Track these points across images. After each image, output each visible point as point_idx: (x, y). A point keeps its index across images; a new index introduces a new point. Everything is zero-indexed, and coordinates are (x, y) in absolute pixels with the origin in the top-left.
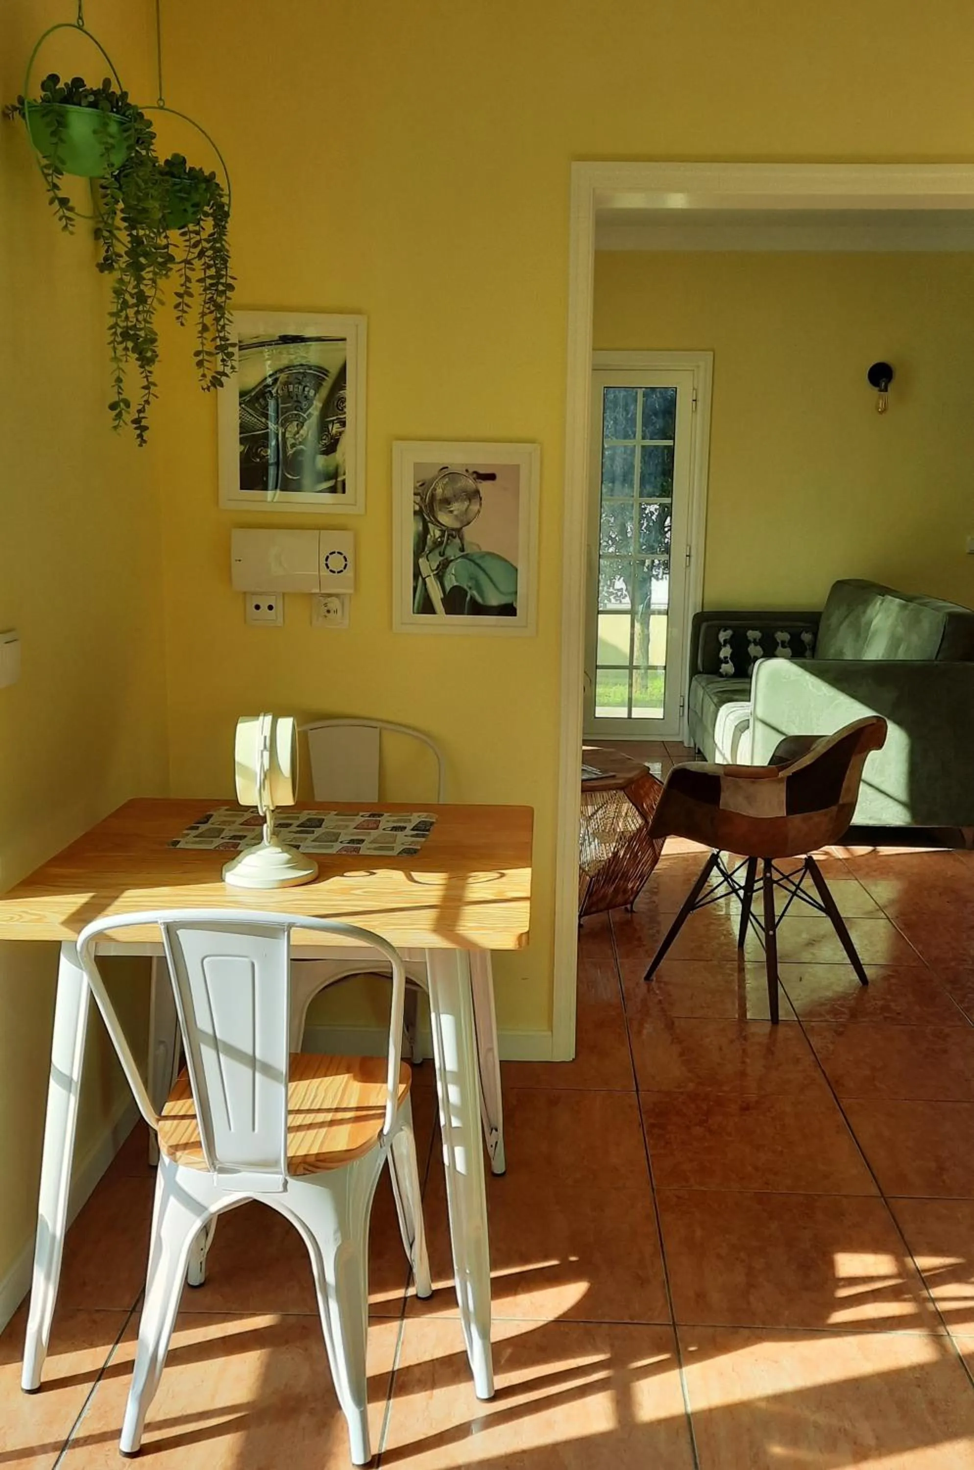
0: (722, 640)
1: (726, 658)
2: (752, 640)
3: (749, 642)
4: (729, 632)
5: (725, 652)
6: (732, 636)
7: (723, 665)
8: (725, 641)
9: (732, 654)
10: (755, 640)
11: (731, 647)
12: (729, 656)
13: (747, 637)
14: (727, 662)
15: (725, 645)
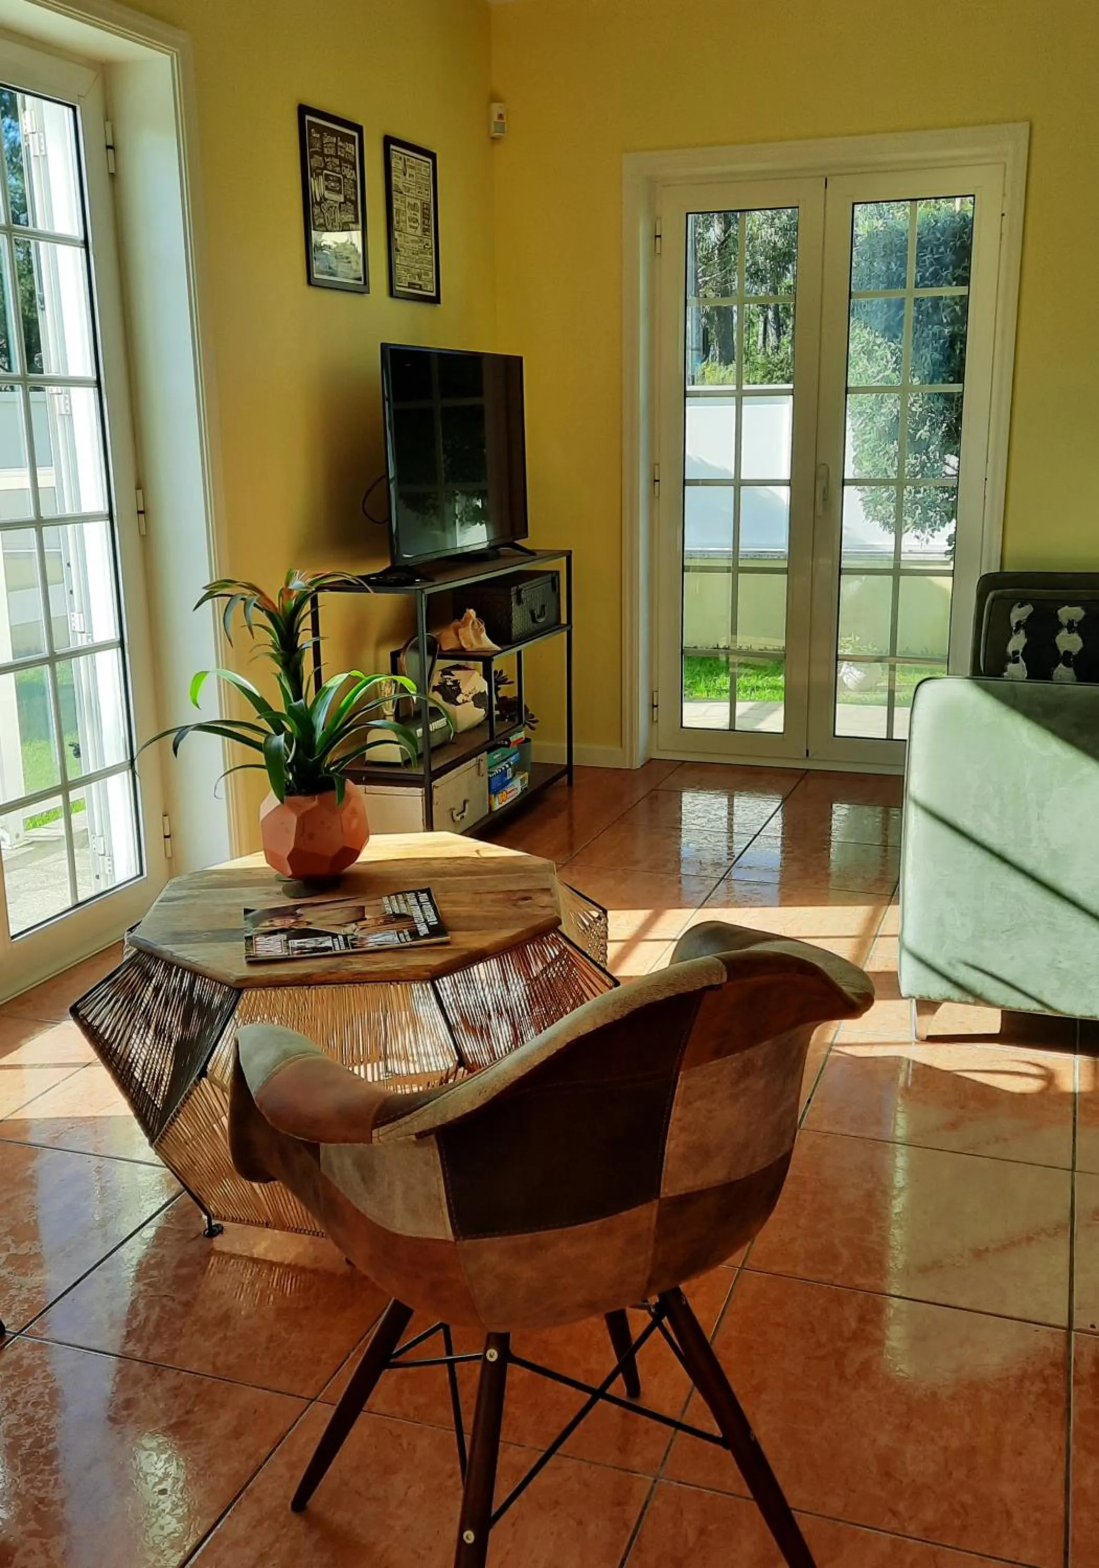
0: (1014, 621)
1: (1016, 653)
2: (1065, 622)
3: (1060, 626)
4: (1028, 609)
5: (1017, 642)
6: (1030, 617)
7: (1010, 666)
8: (1019, 624)
9: (1025, 649)
10: (1071, 622)
11: (1027, 635)
12: (1021, 651)
13: (1057, 616)
14: (1016, 661)
15: (1017, 631)
